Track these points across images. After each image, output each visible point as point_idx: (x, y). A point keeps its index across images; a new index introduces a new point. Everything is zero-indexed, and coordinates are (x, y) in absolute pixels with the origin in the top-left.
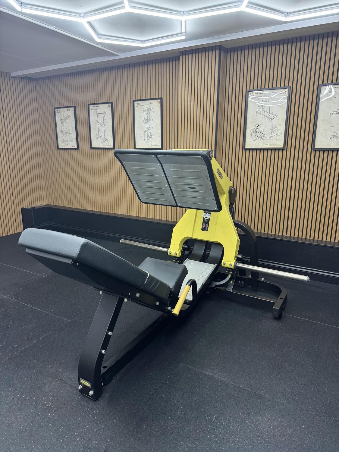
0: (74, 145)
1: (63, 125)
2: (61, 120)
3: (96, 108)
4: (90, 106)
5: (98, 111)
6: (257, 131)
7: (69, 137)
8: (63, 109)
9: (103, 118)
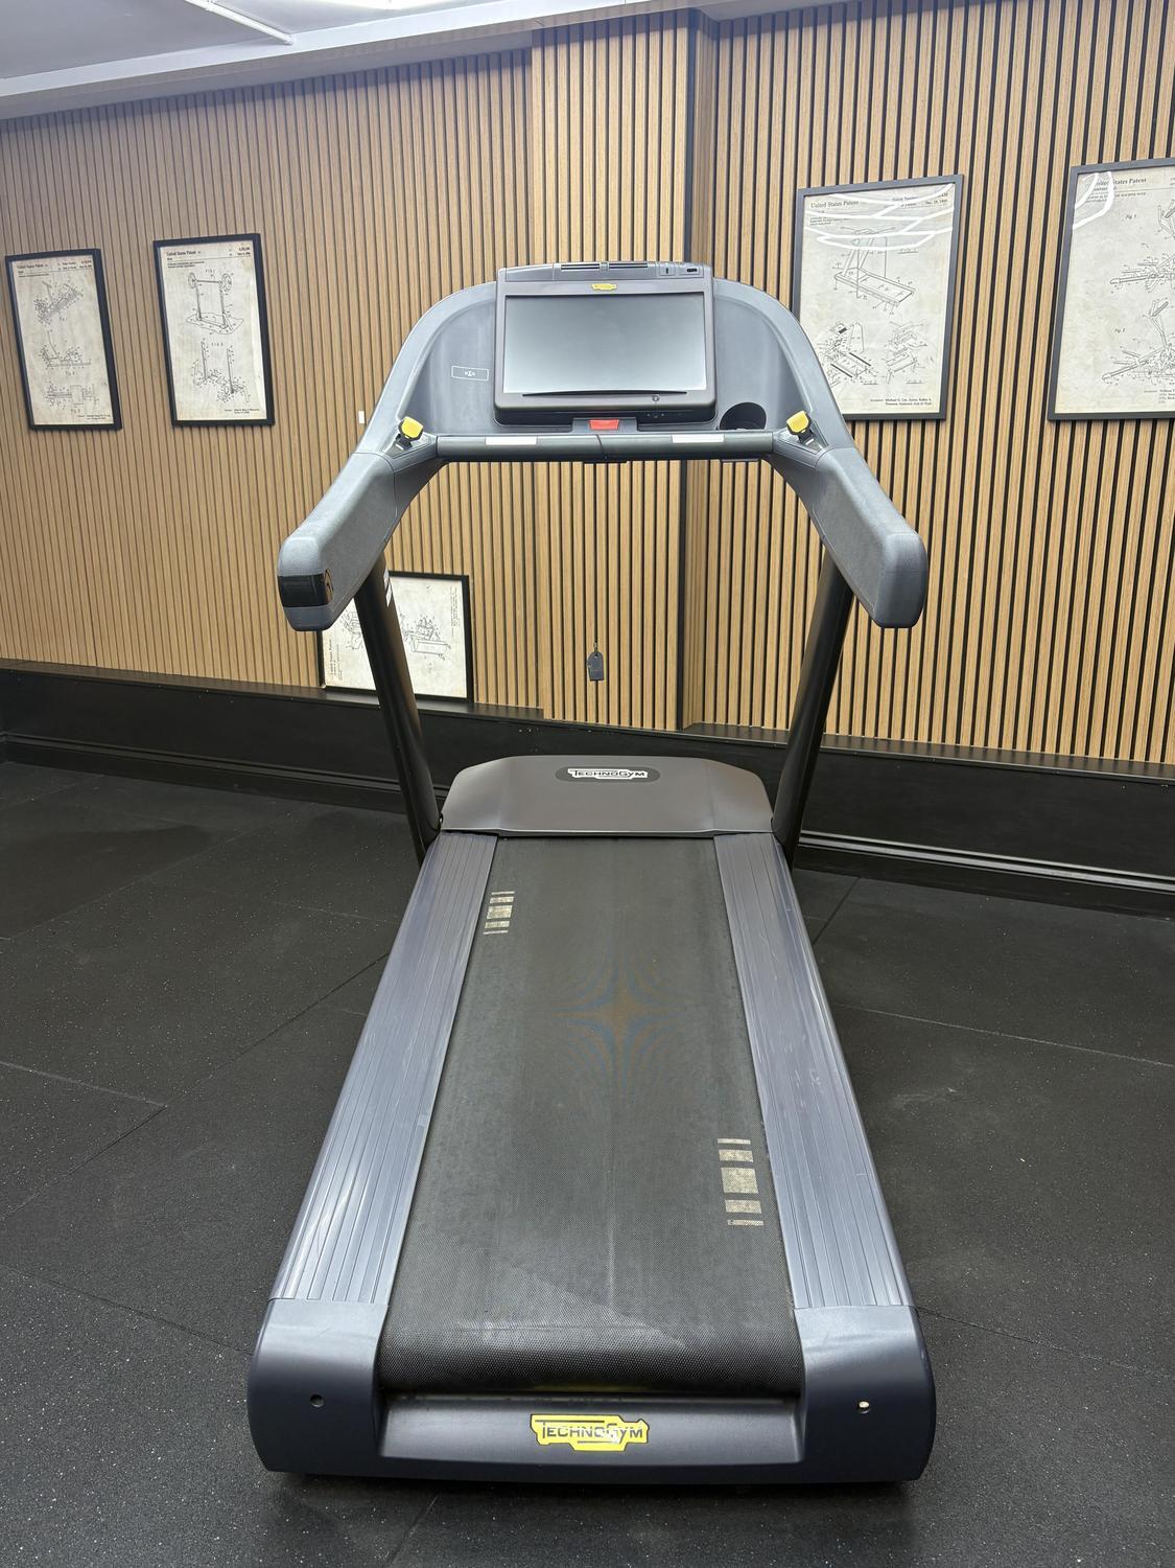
0: (100, 410)
1: (48, 328)
2: (39, 305)
3: (189, 258)
4: (163, 251)
5: (200, 272)
6: (841, 349)
7: (78, 378)
8: (47, 261)
9: (222, 301)
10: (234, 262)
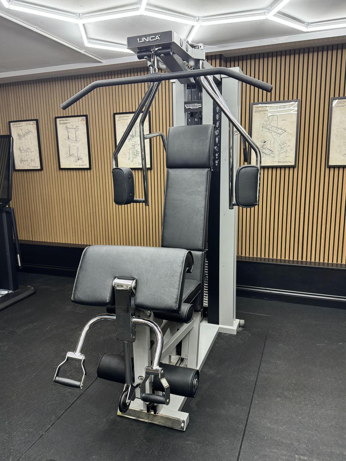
0: (36, 165)
1: (21, 141)
2: (19, 135)
3: (65, 122)
4: (58, 120)
5: (69, 125)
6: (264, 147)
7: (30, 156)
8: (22, 123)
9: (75, 134)
10: (80, 123)
